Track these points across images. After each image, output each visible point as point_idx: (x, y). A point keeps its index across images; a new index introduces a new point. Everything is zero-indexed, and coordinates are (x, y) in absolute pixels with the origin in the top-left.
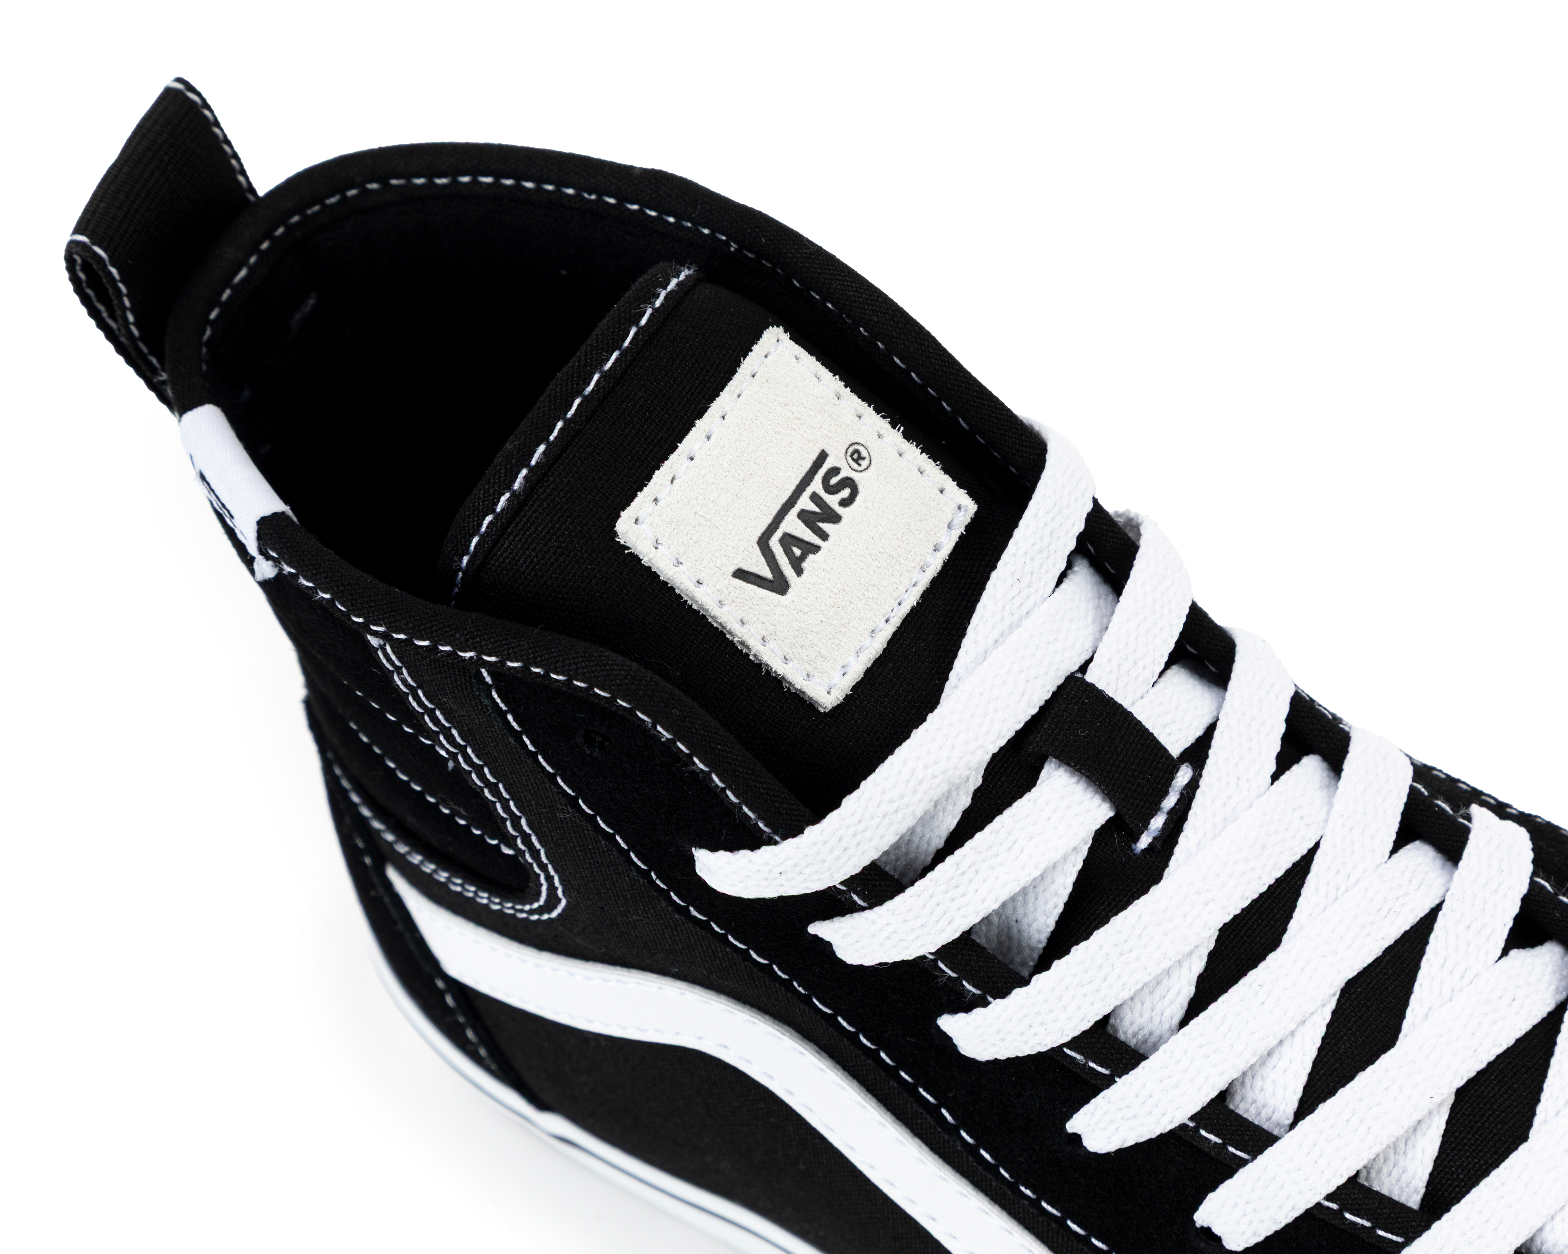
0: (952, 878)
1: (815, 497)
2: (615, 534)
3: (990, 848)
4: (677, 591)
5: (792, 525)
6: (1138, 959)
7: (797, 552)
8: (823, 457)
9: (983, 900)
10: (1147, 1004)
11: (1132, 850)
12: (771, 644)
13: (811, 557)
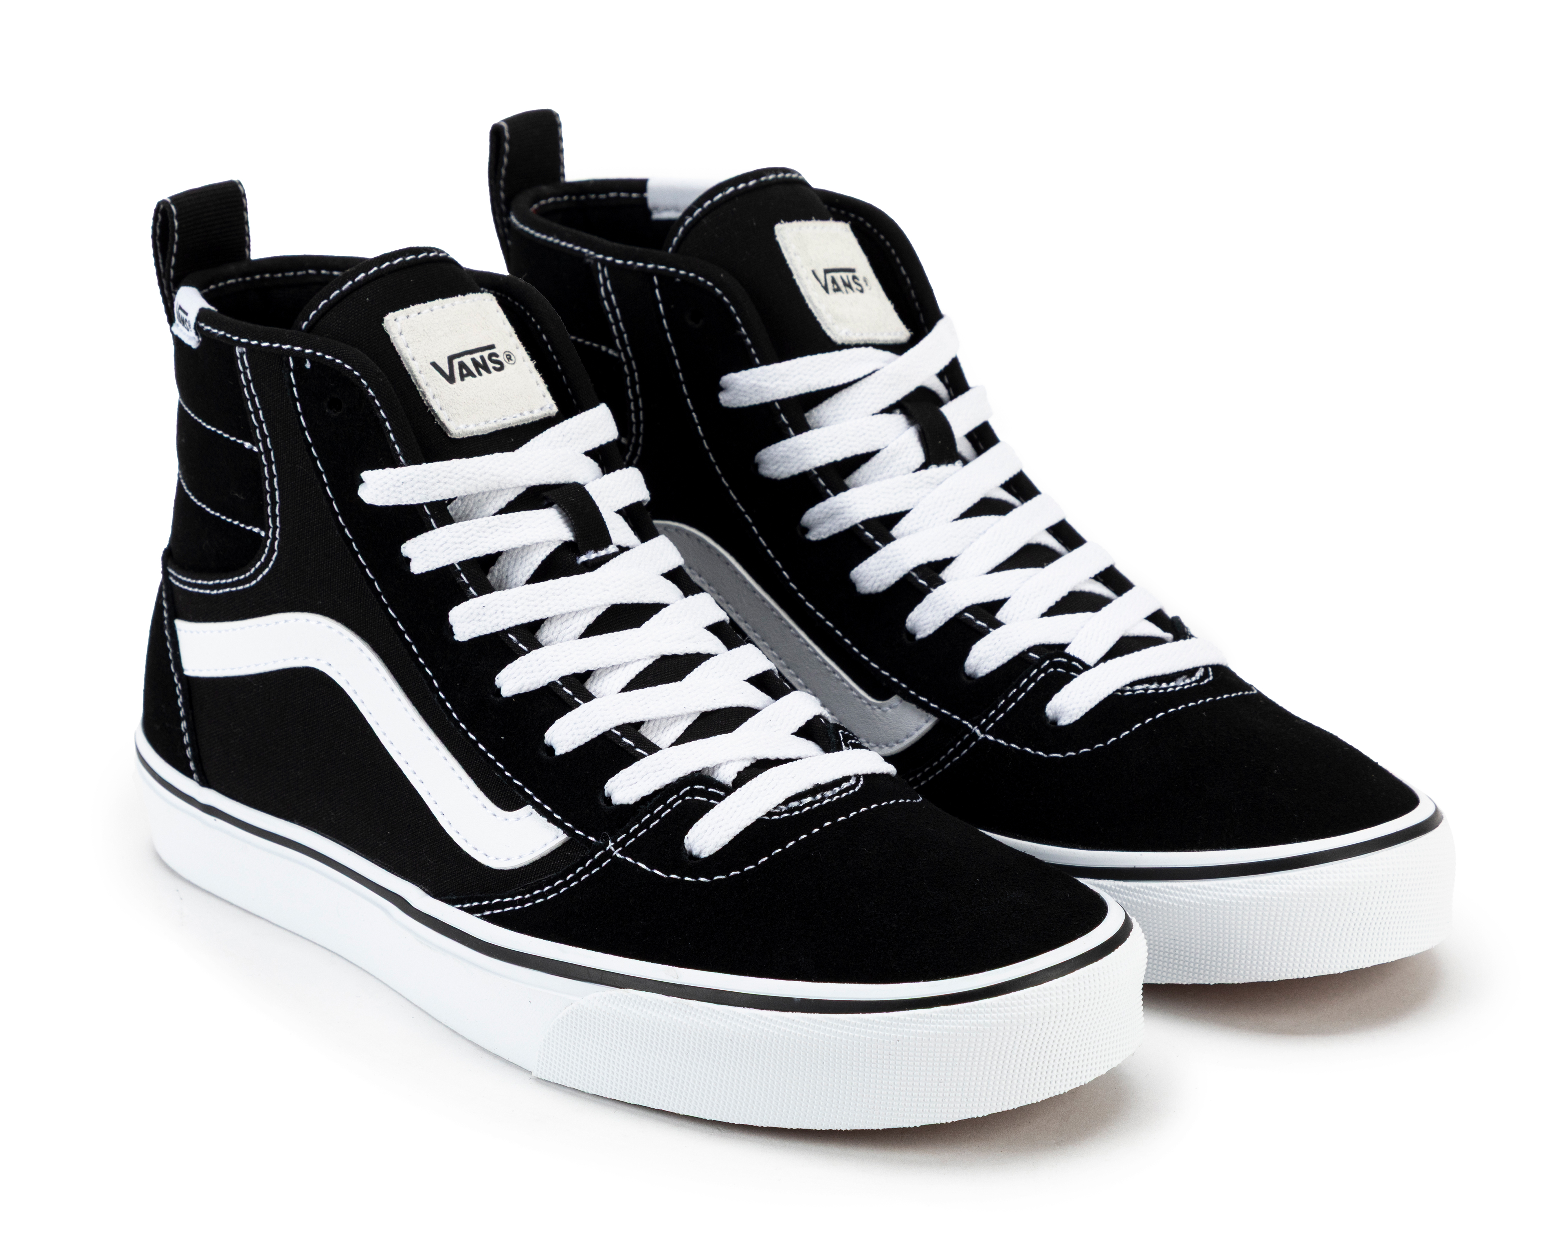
0: (484, 527)
1: (482, 358)
2: (382, 321)
3: (507, 522)
4: (402, 359)
5: (467, 360)
6: (561, 600)
7: (465, 372)
8: (492, 347)
9: (495, 544)
10: (557, 630)
11: (576, 560)
12: (437, 400)
13: (470, 377)
